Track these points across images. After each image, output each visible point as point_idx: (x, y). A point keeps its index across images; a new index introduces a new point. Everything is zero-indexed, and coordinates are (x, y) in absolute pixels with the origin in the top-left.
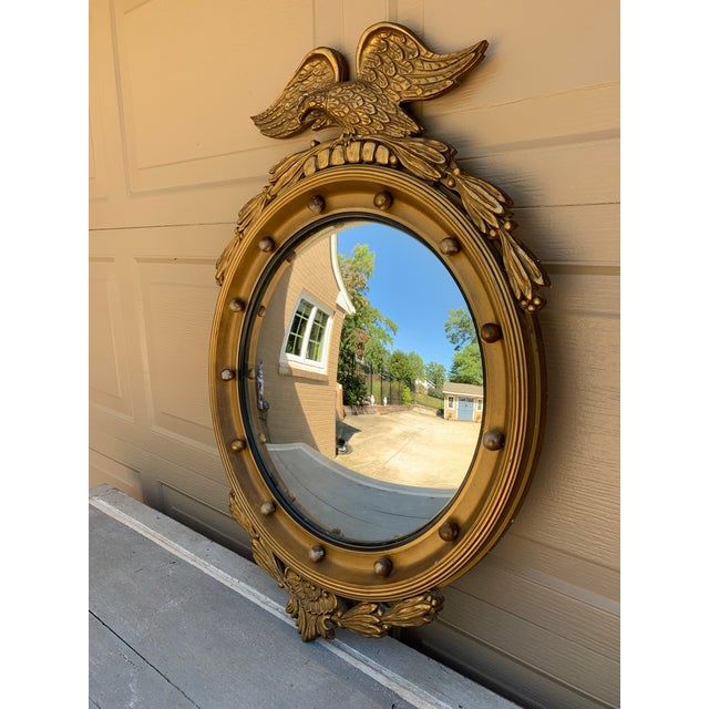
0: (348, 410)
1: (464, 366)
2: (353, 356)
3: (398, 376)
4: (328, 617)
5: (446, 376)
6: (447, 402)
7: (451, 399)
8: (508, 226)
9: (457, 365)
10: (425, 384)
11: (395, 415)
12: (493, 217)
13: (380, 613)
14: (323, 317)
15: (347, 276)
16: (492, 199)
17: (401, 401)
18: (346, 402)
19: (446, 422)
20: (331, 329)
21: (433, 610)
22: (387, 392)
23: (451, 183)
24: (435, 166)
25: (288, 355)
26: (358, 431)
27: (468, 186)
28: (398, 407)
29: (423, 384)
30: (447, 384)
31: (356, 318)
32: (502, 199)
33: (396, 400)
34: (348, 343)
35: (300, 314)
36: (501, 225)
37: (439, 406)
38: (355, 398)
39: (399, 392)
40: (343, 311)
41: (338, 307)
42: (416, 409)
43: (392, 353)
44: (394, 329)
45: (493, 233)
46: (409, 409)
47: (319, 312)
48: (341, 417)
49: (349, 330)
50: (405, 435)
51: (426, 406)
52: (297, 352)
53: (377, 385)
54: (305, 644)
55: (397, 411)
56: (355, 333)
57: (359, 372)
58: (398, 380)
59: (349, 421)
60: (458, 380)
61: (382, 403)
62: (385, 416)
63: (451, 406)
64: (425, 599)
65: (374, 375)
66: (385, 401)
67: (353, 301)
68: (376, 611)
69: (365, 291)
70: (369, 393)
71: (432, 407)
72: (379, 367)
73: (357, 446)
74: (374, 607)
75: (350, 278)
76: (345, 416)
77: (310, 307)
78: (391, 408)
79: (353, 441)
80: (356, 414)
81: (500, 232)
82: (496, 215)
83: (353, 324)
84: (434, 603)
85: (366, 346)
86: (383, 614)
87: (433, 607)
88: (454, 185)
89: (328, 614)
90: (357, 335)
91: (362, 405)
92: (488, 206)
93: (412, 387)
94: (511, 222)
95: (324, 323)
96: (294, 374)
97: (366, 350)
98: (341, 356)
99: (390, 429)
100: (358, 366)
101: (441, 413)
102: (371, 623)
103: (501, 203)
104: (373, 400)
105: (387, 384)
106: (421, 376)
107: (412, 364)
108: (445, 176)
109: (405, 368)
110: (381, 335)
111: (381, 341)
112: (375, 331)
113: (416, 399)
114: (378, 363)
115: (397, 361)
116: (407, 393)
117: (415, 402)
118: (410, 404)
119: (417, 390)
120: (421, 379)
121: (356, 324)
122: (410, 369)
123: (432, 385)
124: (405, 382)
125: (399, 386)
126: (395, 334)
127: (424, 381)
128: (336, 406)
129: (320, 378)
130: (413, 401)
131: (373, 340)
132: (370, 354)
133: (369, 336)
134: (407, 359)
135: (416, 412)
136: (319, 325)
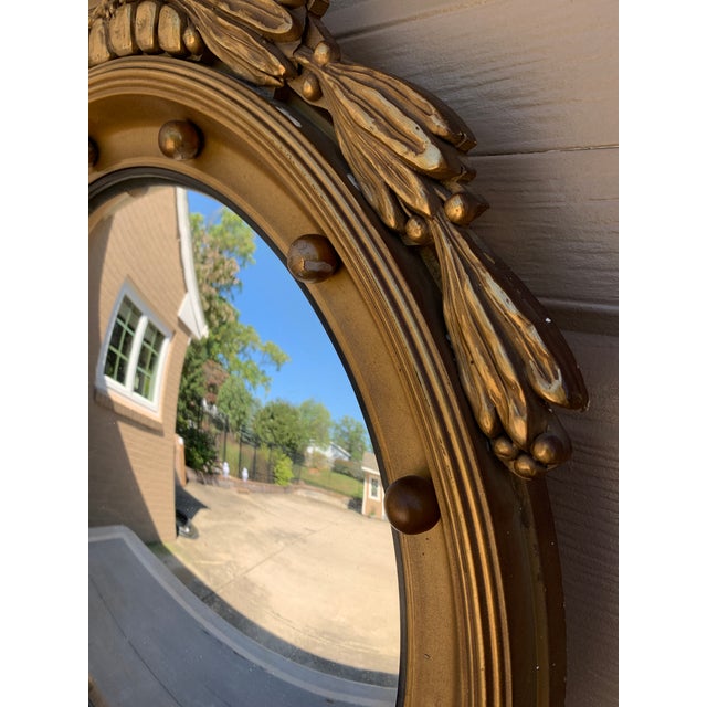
0: (191, 474)
2: (199, 402)
3: (271, 440)
6: (368, 487)
7: (375, 483)
8: (456, 209)
10: (329, 454)
11: (262, 498)
12: (414, 181)
14: (156, 337)
15: (204, 260)
16: (409, 127)
17: (272, 478)
18: (189, 462)
19: (365, 521)
20: (168, 355)
22: (248, 461)
23: (308, 89)
24: (271, 42)
25: (107, 378)
26: (204, 507)
27: (347, 90)
28: (266, 486)
29: (324, 452)
30: (369, 455)
31: (208, 344)
32: (438, 125)
33: (263, 475)
34: (193, 381)
35: (124, 321)
36: (438, 205)
37: (354, 492)
38: (201, 461)
39: (270, 465)
40: (187, 331)
41: (182, 324)
42: (300, 492)
43: (264, 404)
44: (278, 362)
45: (415, 230)
46: (286, 490)
47: (151, 327)
48: (182, 481)
49: (196, 362)
50: (277, 535)
52: (121, 378)
53: (233, 449)
55: (262, 492)
56: (205, 367)
57: (207, 427)
58: (270, 446)
59: (193, 490)
61: (240, 477)
62: (245, 497)
63: (374, 493)
65: (230, 434)
66: (245, 473)
67: (207, 314)
69: (234, 291)
70: (220, 459)
71: (340, 493)
72: (239, 422)
73: (206, 530)
75: (209, 266)
76: (187, 481)
77: (137, 314)
78: (254, 485)
79: (199, 520)
80: (203, 483)
81: (436, 229)
82: (422, 175)
83: (203, 354)
85: (221, 390)
88: (318, 94)
90: (208, 372)
91: (210, 473)
92: (400, 149)
93: (297, 456)
94: (467, 198)
95: (158, 346)
96: (117, 410)
97: (219, 397)
98: (182, 397)
99: (252, 518)
100: (207, 417)
101: (356, 504)
103: (436, 139)
104: (226, 468)
105: (249, 450)
106: (321, 439)
107: (302, 420)
108: (297, 71)
109: (287, 428)
110: (249, 373)
111: (247, 384)
112: (240, 367)
113: (302, 476)
114: (237, 418)
115: (272, 417)
116: (285, 466)
117: (301, 482)
118: (290, 484)
119: (308, 463)
120: (321, 446)
121: (209, 353)
122: (298, 429)
123: (343, 455)
124: (284, 450)
125: (270, 456)
126: (278, 370)
127: (325, 449)
128: (174, 466)
129: (152, 425)
130: (296, 480)
131: (233, 381)
132: (227, 402)
133: (227, 375)
134: (295, 413)
135: (301, 497)
136: (150, 348)
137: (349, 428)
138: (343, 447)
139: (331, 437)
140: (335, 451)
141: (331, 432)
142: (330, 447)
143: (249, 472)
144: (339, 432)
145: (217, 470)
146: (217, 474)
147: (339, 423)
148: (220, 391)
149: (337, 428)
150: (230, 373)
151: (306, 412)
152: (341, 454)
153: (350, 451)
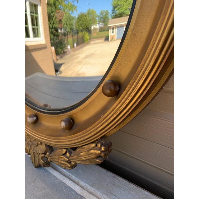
0: (58, 57)
1: (119, 7)
3: (81, 29)
4: (43, 155)
5: (110, 16)
6: (111, 31)
7: (113, 29)
9: (115, 7)
10: (98, 27)
13: (68, 155)
18: (57, 53)
19: (110, 43)
21: (102, 154)
22: (76, 41)
26: (63, 64)
28: (83, 44)
29: (96, 27)
30: (110, 20)
33: (81, 42)
34: (53, 23)
37: (106, 35)
39: (82, 38)
42: (92, 42)
43: (77, 17)
46: (88, 43)
48: (55, 61)
50: (86, 57)
51: (98, 38)
53: (71, 40)
54: (36, 169)
57: (61, 38)
58: (82, 31)
59: (60, 62)
60: (116, 16)
61: (74, 47)
62: (76, 52)
63: (113, 32)
64: (96, 146)
65: (69, 36)
66: (75, 45)
68: (66, 153)
70: (67, 45)
71: (102, 37)
72: (71, 29)
74: (64, 151)
76: (57, 60)
78: (78, 47)
80: (62, 57)
83: (54, 9)
84: (103, 149)
86: (70, 155)
87: (102, 152)
89: (42, 154)
90: (57, 16)
91: (64, 52)
93: (89, 31)
99: (78, 57)
101: (107, 39)
102: (63, 161)
104: (69, 47)
105: (76, 37)
106: (95, 22)
109: (85, 22)
110: (70, 8)
111: (70, 12)
112: (67, 7)
113: (92, 37)
114: (70, 28)
115: (80, 20)
116: (87, 36)
117: (92, 39)
118: (89, 41)
119: (93, 32)
120: (95, 25)
121: (56, 8)
122: (88, 21)
123: (102, 25)
124: (86, 30)
125: (82, 35)
126: (78, 2)
127: (96, 25)
128: (53, 58)
129: (43, 46)
130: (90, 39)
131: (66, 14)
132: (66, 24)
133: (64, 13)
134: (86, 16)
135: (92, 44)
136: (34, 15)
137: (103, 15)
138: (101, 23)
139: (98, 21)
140: (99, 25)
141: (97, 19)
142: (98, 24)
143: (76, 44)
144: (100, 18)
145: (66, 50)
146: (66, 52)
147: (99, 15)
148: (63, 21)
149: (99, 17)
150: (64, 11)
151: (89, 15)
152: (101, 25)
153: (104, 23)
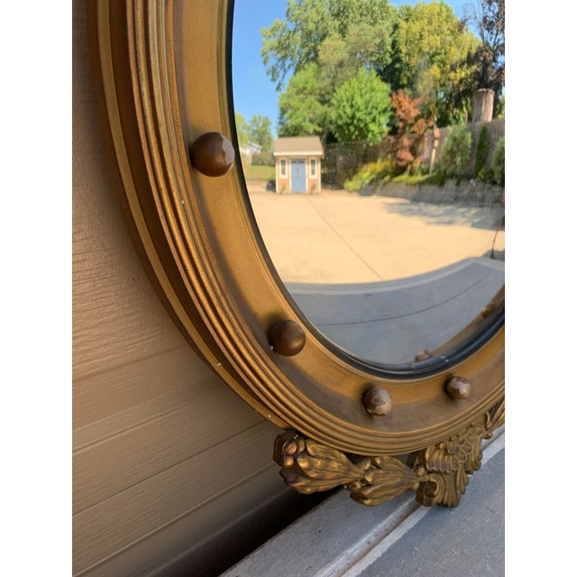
1: (290, 111)
6: (279, 168)
7: (283, 163)
9: (283, 111)
19: (279, 198)
37: (268, 176)
60: (287, 133)
101: (271, 186)
137: (257, 125)
138: (255, 143)
140: (251, 148)
144: (251, 132)
147: (249, 124)
152: (255, 149)
153: (260, 144)
